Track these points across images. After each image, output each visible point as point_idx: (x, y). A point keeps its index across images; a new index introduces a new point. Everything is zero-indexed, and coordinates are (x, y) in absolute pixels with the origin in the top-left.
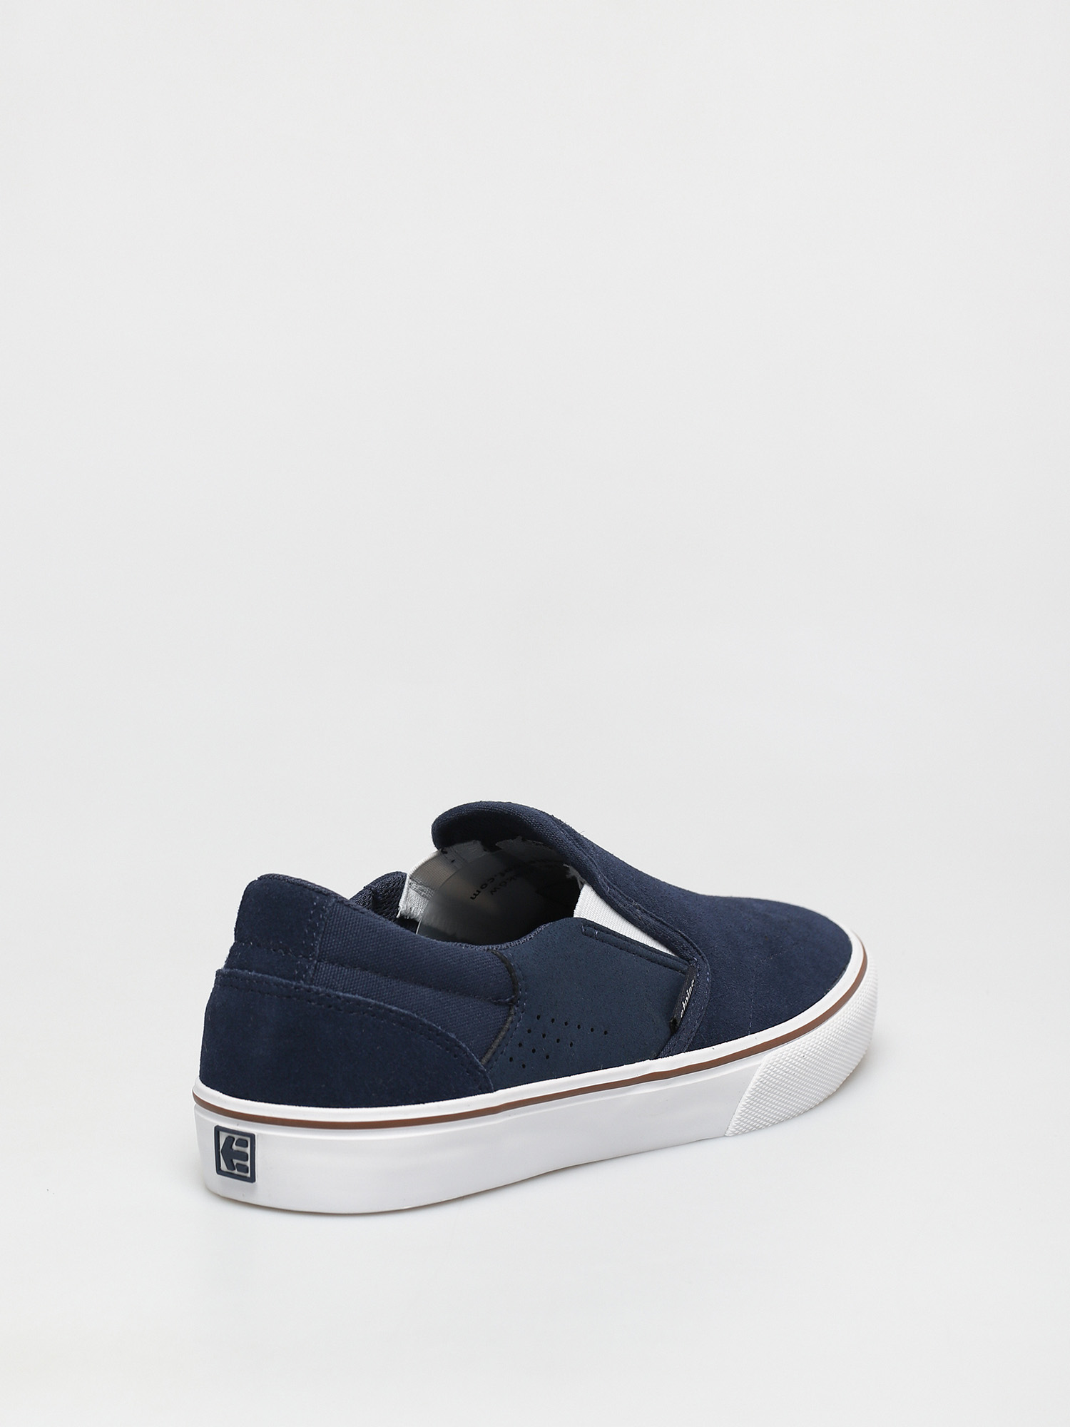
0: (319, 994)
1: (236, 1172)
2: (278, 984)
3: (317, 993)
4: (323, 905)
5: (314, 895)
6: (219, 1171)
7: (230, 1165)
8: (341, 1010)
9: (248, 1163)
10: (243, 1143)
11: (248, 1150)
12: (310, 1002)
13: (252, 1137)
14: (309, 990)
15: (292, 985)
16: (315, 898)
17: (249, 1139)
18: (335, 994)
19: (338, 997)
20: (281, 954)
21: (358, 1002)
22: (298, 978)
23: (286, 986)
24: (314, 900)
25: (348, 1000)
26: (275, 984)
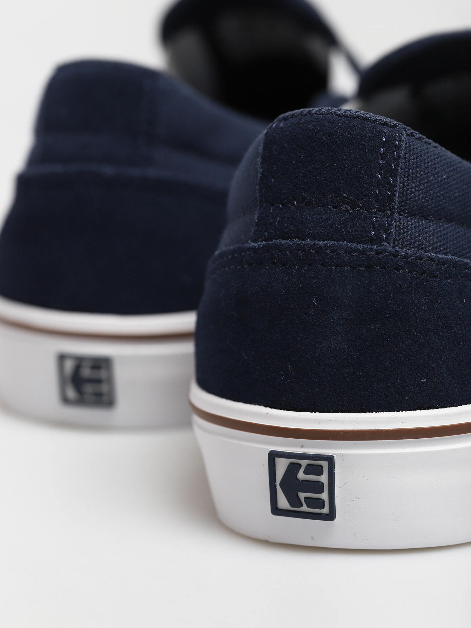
0: (408, 258)
1: (305, 508)
2: (349, 251)
3: (406, 257)
4: (395, 140)
5: (379, 128)
6: (276, 510)
7: (294, 500)
8: (435, 277)
9: (325, 496)
10: (316, 470)
11: (324, 478)
12: (398, 270)
13: (330, 459)
14: (396, 254)
15: (372, 250)
16: (382, 131)
17: (325, 464)
18: (427, 257)
19: (432, 260)
20: (348, 211)
21: (455, 264)
22: (378, 240)
23: (363, 252)
24: (380, 134)
25: (443, 262)
26: (346, 251)
